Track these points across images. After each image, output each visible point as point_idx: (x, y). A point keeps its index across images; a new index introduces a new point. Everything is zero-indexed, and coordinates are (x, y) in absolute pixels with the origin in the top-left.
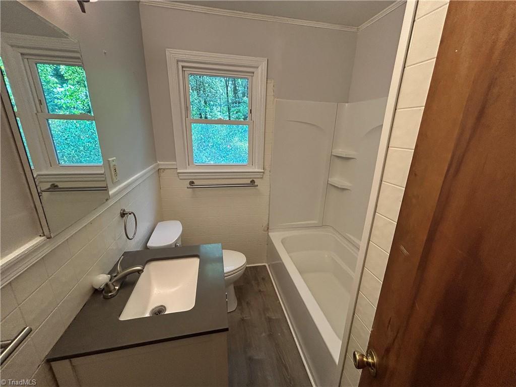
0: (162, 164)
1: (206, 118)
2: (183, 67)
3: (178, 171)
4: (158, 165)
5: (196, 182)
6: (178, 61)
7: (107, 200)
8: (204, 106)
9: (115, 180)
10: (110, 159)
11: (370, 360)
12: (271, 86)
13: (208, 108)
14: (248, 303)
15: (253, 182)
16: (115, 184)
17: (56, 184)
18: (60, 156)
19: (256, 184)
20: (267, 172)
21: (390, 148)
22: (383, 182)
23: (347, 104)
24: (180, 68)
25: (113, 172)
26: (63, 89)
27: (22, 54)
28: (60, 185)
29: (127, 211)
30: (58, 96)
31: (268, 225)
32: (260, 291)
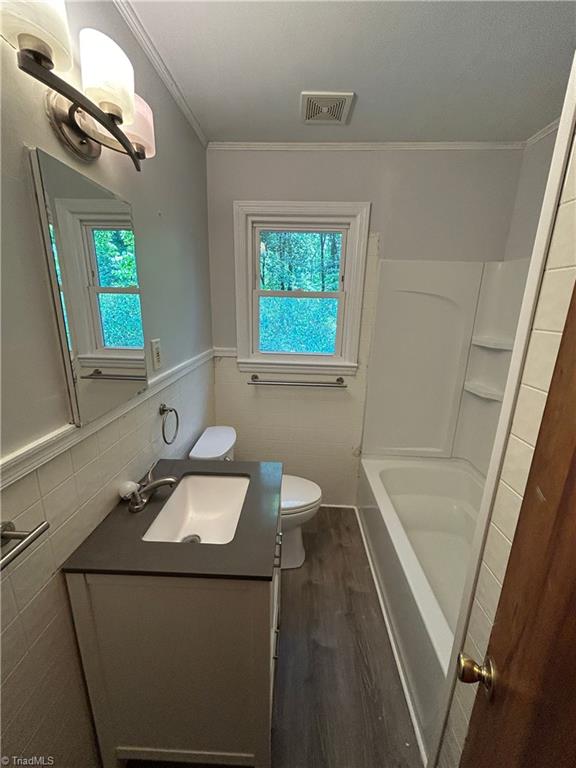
0: (219, 350)
1: (290, 289)
2: (253, 222)
3: (239, 360)
4: (214, 351)
5: (261, 377)
6: (247, 215)
7: (145, 390)
8: (288, 273)
9: (157, 367)
10: (153, 341)
11: (484, 673)
12: (374, 240)
13: (293, 276)
14: (321, 561)
15: (340, 380)
16: (156, 371)
17: (100, 370)
18: (106, 336)
19: (344, 384)
20: (363, 367)
21: (534, 331)
22: (522, 385)
23: (500, 264)
24: (250, 225)
25: (155, 357)
26: (121, 258)
27: (81, 221)
28: (104, 372)
29: (168, 406)
30: (115, 266)
31: (361, 447)
32: (341, 546)
